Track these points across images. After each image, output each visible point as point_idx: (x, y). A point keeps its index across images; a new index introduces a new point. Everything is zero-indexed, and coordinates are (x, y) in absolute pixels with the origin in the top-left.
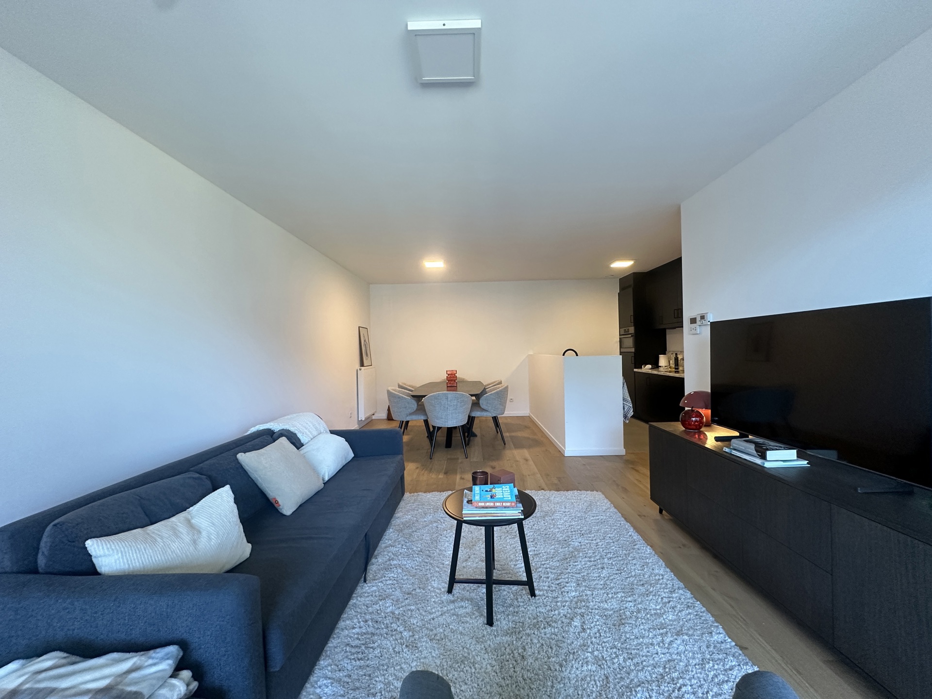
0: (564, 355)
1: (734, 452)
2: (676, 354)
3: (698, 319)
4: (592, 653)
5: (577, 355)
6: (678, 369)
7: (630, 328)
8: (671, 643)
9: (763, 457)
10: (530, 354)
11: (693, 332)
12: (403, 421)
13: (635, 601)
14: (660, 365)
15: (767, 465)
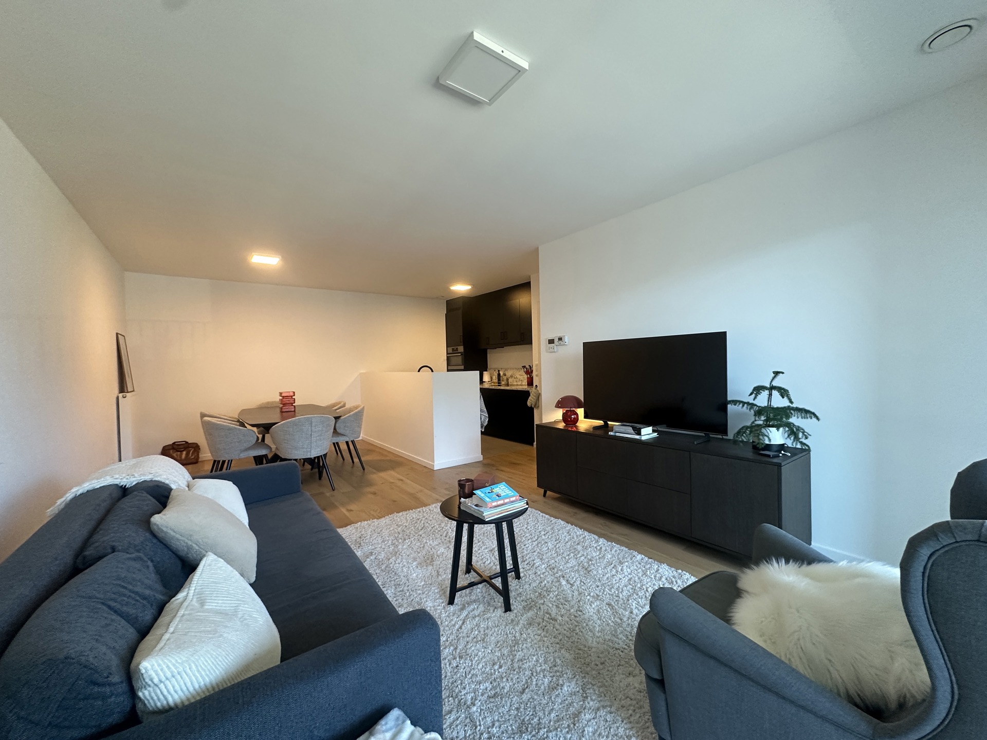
0: (419, 371)
1: (618, 434)
2: (499, 371)
3: (556, 340)
4: (589, 595)
5: (432, 371)
6: (500, 383)
7: (458, 347)
8: (622, 570)
9: (639, 433)
10: (362, 372)
11: (552, 350)
12: (219, 461)
13: (583, 555)
14: (484, 381)
15: (643, 438)
